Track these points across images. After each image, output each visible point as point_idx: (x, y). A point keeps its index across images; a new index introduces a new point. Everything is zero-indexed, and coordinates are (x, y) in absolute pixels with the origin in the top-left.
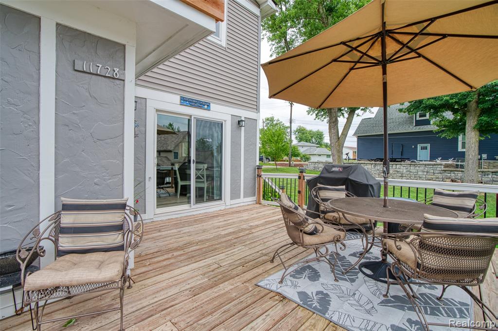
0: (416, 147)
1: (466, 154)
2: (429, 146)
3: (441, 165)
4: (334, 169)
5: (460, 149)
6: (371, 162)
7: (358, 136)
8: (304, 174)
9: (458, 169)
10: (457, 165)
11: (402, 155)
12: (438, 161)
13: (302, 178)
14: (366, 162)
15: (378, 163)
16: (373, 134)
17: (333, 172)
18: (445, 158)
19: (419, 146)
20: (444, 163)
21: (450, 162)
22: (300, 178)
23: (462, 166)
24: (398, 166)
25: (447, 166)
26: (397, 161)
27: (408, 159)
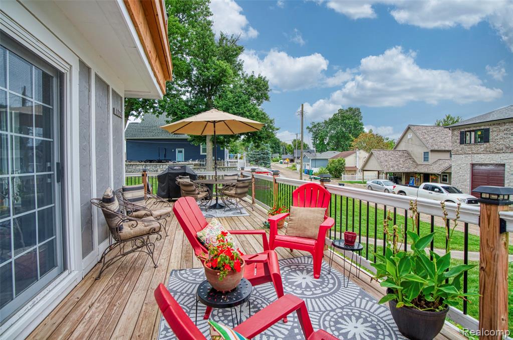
0: (175, 151)
1: (207, 156)
2: (183, 150)
3: (192, 164)
4: (175, 168)
5: (201, 153)
6: (142, 163)
7: (127, 139)
8: (147, 173)
9: (202, 167)
10: (200, 164)
11: (165, 157)
12: (190, 162)
13: (145, 175)
14: (138, 164)
15: (148, 164)
16: (140, 138)
17: (175, 169)
18: (194, 160)
19: (177, 150)
20: (194, 163)
21: (197, 162)
22: (143, 175)
23: (203, 165)
24: (164, 166)
25: (195, 165)
26: (164, 162)
27: (170, 160)
